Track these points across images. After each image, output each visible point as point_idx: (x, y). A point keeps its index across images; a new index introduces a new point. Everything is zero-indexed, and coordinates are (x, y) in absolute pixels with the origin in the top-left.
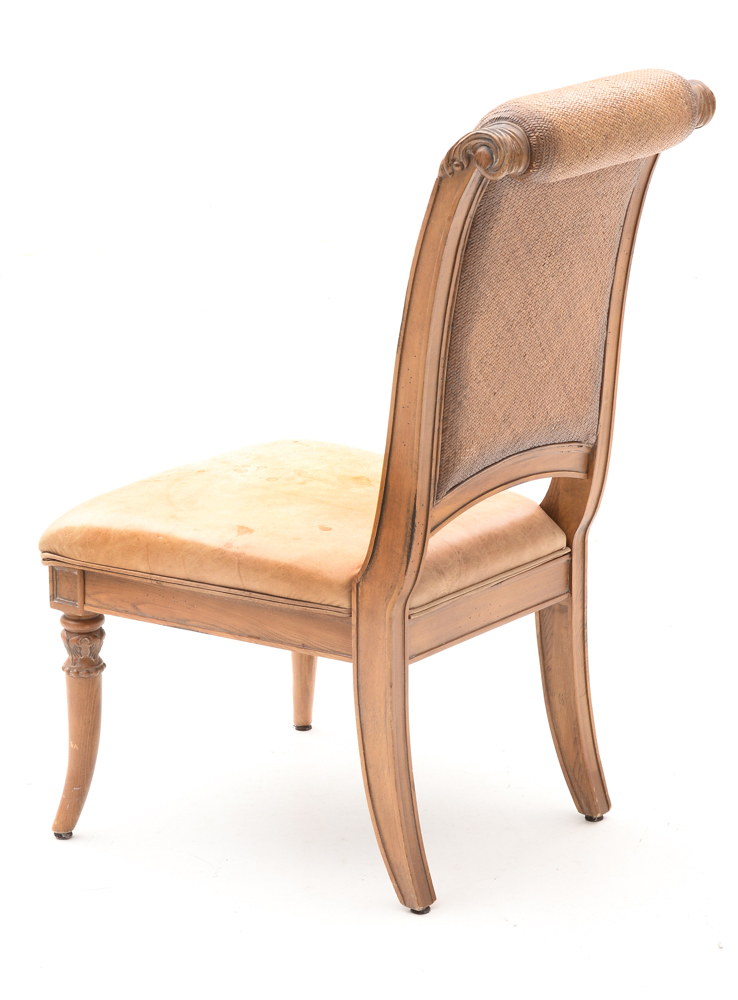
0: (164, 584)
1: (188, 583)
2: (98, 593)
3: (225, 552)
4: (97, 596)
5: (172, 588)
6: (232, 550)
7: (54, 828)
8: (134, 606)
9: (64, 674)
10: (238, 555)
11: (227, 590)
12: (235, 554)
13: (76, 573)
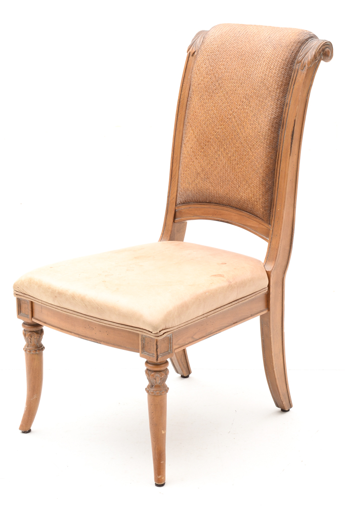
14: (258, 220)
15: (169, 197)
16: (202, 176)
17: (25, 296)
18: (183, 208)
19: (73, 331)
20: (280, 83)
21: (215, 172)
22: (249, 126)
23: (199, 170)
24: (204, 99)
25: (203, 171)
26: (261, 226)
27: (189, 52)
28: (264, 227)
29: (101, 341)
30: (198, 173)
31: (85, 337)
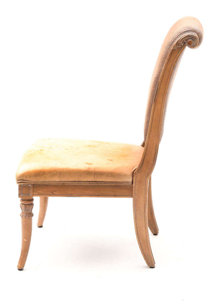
0: (66, 184)
1: (74, 182)
2: (38, 190)
3: (89, 171)
4: (38, 192)
5: (67, 185)
6: (91, 170)
7: (18, 267)
8: (52, 192)
9: (21, 217)
10: (94, 171)
11: (89, 183)
12: (92, 171)
13: (30, 185)
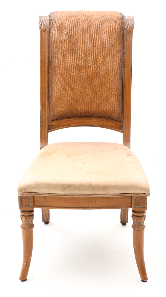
14: (113, 121)
15: (41, 118)
16: (71, 102)
17: (31, 193)
18: (54, 123)
19: (77, 207)
20: (120, 42)
21: (82, 98)
22: (105, 69)
23: (69, 99)
24: (66, 57)
25: (72, 98)
26: (115, 124)
27: (41, 29)
28: (117, 124)
29: (103, 208)
30: (69, 101)
31: (89, 208)
